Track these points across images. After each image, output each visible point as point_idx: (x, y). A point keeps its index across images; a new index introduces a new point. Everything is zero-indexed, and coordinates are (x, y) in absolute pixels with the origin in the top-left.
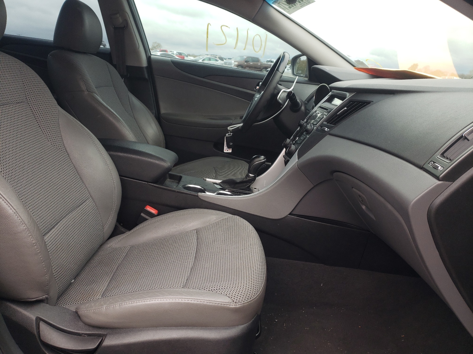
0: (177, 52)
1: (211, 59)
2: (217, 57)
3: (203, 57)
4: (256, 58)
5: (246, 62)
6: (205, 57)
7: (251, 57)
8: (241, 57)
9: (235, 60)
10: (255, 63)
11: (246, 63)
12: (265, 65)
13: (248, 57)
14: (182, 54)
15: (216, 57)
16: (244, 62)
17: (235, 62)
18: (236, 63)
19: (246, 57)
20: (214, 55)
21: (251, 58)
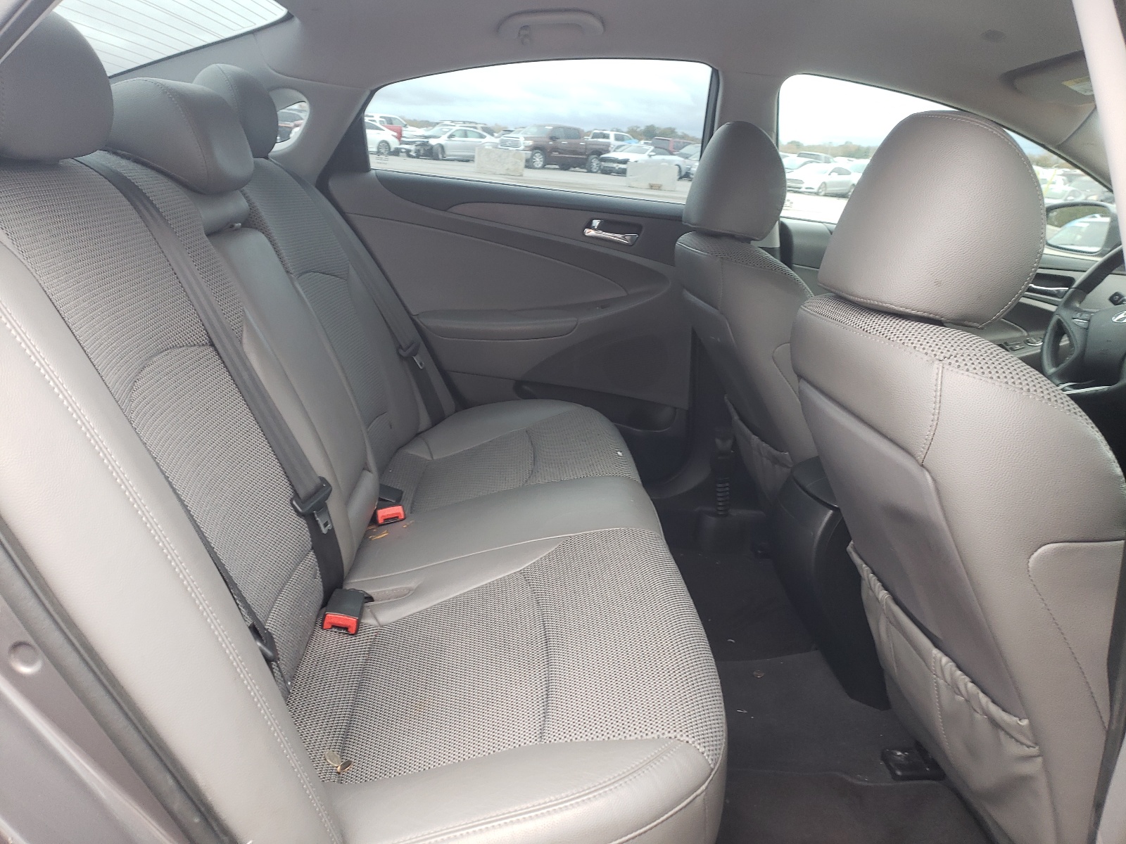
0: (381, 117)
1: (469, 134)
2: (479, 126)
3: (450, 130)
4: (575, 129)
5: (553, 138)
6: (454, 129)
7: (563, 128)
8: (539, 127)
9: (526, 136)
10: (573, 141)
11: (551, 143)
12: (594, 147)
13: (556, 128)
14: (394, 122)
15: (475, 128)
16: (547, 140)
17: (526, 139)
18: (530, 143)
19: (551, 128)
20: (471, 122)
21: (562, 130)
